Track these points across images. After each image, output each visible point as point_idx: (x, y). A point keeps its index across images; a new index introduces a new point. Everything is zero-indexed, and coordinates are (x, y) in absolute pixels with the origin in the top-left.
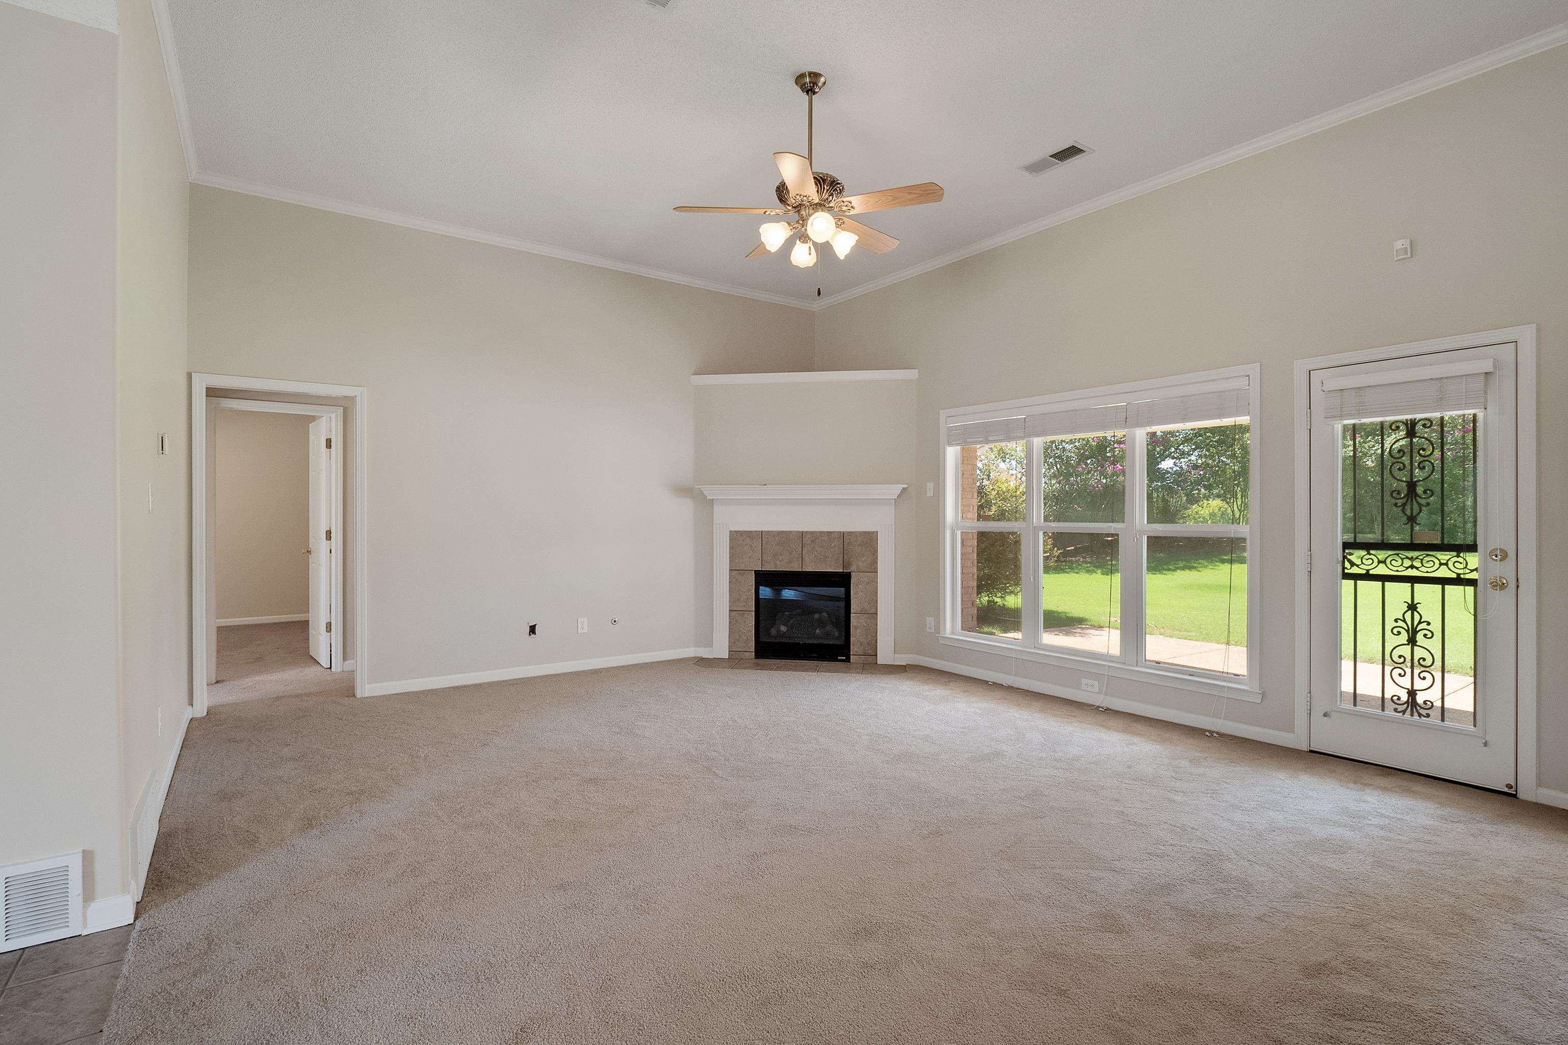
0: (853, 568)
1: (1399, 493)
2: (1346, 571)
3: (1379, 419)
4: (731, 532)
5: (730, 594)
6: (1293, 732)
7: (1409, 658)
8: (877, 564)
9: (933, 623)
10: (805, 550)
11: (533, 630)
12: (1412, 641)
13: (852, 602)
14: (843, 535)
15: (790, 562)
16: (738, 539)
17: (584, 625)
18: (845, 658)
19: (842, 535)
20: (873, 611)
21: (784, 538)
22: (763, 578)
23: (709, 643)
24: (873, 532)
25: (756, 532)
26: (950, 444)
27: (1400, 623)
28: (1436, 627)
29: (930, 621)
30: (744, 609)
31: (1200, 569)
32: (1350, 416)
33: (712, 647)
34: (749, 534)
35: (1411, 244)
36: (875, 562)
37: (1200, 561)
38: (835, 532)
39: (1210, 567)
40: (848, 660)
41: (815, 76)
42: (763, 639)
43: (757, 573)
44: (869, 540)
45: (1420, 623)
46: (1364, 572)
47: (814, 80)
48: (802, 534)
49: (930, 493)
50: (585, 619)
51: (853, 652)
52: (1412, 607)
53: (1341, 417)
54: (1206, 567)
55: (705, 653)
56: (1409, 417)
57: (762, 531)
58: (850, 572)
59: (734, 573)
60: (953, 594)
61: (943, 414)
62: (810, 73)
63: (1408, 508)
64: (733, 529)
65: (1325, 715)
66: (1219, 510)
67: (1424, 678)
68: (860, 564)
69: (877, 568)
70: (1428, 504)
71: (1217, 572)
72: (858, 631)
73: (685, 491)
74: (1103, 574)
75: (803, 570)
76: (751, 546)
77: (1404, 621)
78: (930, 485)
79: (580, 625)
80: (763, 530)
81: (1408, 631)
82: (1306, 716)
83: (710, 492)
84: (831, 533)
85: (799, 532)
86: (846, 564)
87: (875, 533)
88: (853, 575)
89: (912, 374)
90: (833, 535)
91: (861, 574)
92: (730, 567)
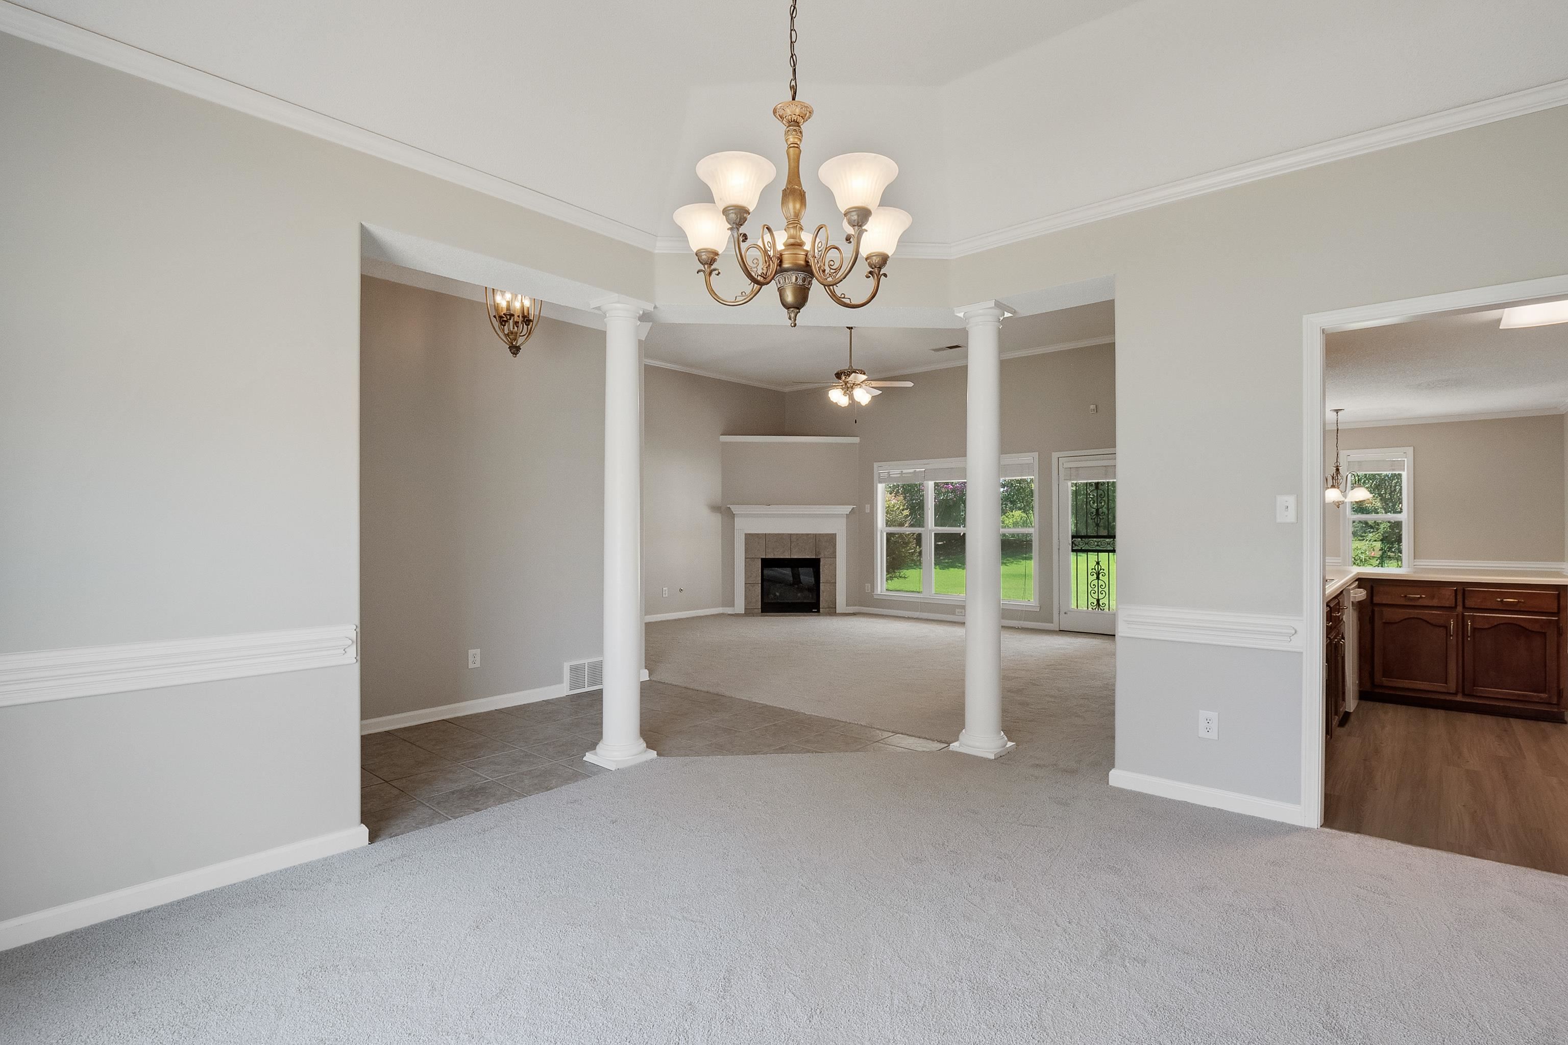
0: (821, 556)
1: (1093, 513)
2: (1074, 548)
3: (1085, 481)
4: (745, 535)
5: (745, 574)
6: (1052, 623)
7: (1097, 585)
9: (870, 587)
10: (792, 545)
12: (1098, 578)
13: (820, 577)
14: (816, 536)
15: (783, 553)
16: (749, 538)
18: (816, 609)
20: (833, 581)
21: (779, 537)
22: (767, 563)
23: (732, 604)
24: (834, 534)
25: (761, 534)
26: (880, 482)
27: (1094, 570)
28: (1106, 571)
29: (868, 585)
30: (754, 582)
31: (1008, 564)
32: (1074, 480)
33: (734, 606)
34: (757, 535)
35: (1096, 408)
36: (835, 552)
37: (1008, 559)
38: (810, 534)
39: (1015, 563)
40: (818, 611)
42: (766, 601)
43: (763, 560)
44: (831, 539)
45: (1101, 569)
46: (1080, 548)
48: (791, 535)
49: (868, 511)
51: (821, 606)
52: (1098, 563)
53: (1070, 480)
54: (1012, 562)
55: (729, 610)
56: (1097, 481)
57: (765, 534)
58: (820, 559)
59: (748, 560)
60: (881, 569)
61: (876, 465)
63: (1096, 520)
64: (747, 532)
65: (1065, 613)
66: (1021, 519)
67: (1102, 594)
68: (826, 553)
69: (836, 556)
70: (1103, 518)
71: (1019, 566)
72: (825, 594)
73: (716, 508)
74: (941, 569)
75: (791, 558)
76: (758, 543)
77: (1095, 569)
78: (868, 506)
81: (1096, 574)
82: (1058, 615)
83: (732, 509)
84: (808, 534)
85: (789, 534)
86: (817, 553)
87: (835, 535)
88: (822, 560)
89: (856, 440)
90: (809, 536)
91: (826, 559)
92: (745, 556)
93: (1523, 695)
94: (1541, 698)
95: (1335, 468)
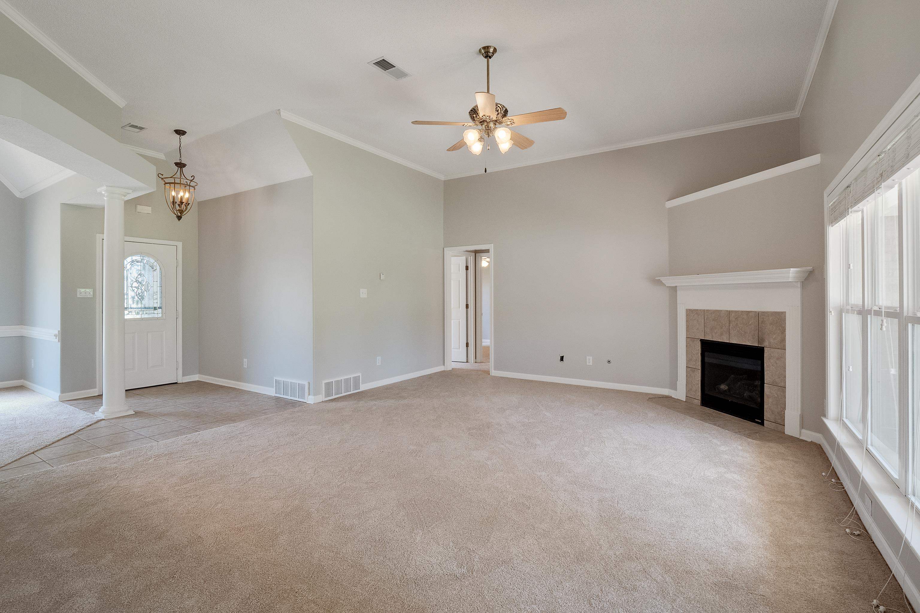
0: (765, 344)
4: (687, 310)
5: (686, 354)
8: (785, 342)
10: (731, 326)
11: (562, 359)
13: (765, 374)
14: (759, 315)
15: (722, 334)
16: (690, 313)
17: (590, 361)
18: (760, 421)
19: (757, 314)
20: (782, 383)
21: (718, 315)
22: (706, 345)
24: (782, 313)
25: (700, 310)
30: (694, 365)
33: (677, 391)
34: (697, 312)
36: (783, 340)
38: (752, 312)
40: (763, 424)
42: (707, 392)
43: (702, 341)
44: (779, 319)
48: (729, 313)
50: (591, 358)
51: (766, 418)
55: (673, 394)
57: (704, 310)
58: (764, 347)
59: (689, 339)
61: (825, 195)
64: (688, 308)
68: (772, 341)
69: (785, 346)
72: (770, 400)
75: (730, 342)
76: (698, 321)
79: (587, 361)
83: (672, 281)
84: (749, 312)
85: (727, 311)
86: (761, 340)
87: (784, 313)
88: (766, 350)
90: (750, 314)
91: (772, 350)
92: (687, 335)
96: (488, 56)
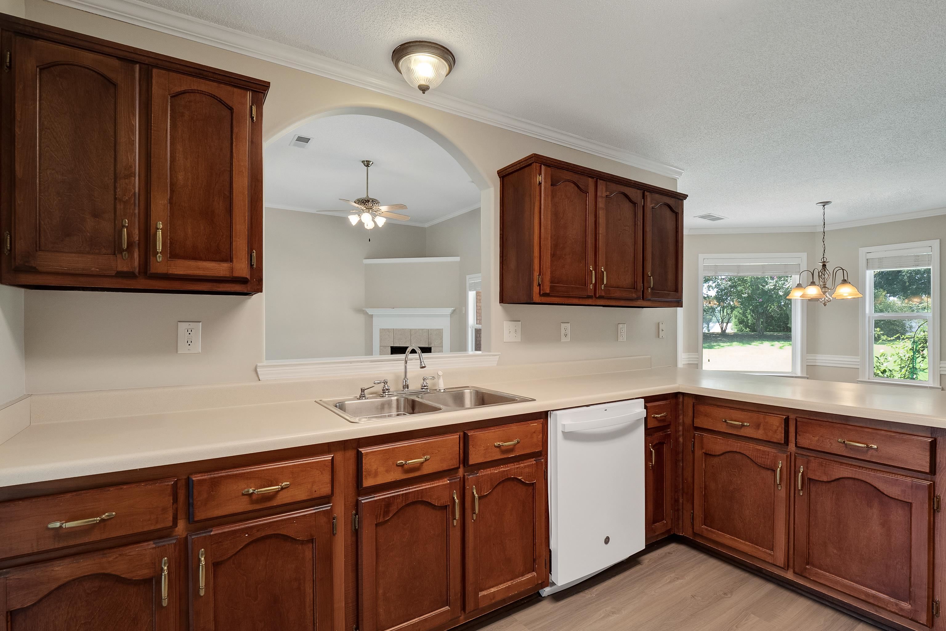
0: (432, 345)
4: (380, 329)
8: (443, 344)
10: (412, 337)
15: (406, 342)
19: (428, 330)
21: (403, 331)
22: (394, 350)
24: (440, 329)
25: (391, 329)
26: (470, 290)
34: (388, 330)
38: (425, 329)
41: (368, 162)
43: (391, 347)
44: (439, 332)
47: (368, 163)
48: (411, 330)
58: (431, 347)
59: (382, 347)
61: (468, 277)
62: (367, 161)
64: (382, 328)
68: (436, 343)
73: (360, 311)
76: (389, 335)
78: (464, 308)
80: (394, 328)
83: (370, 311)
84: (423, 329)
86: (430, 343)
88: (433, 348)
89: (457, 259)
90: (424, 331)
91: (437, 348)
92: (379, 345)
93: (874, 597)
94: (902, 609)
95: (821, 264)
96: (367, 166)
